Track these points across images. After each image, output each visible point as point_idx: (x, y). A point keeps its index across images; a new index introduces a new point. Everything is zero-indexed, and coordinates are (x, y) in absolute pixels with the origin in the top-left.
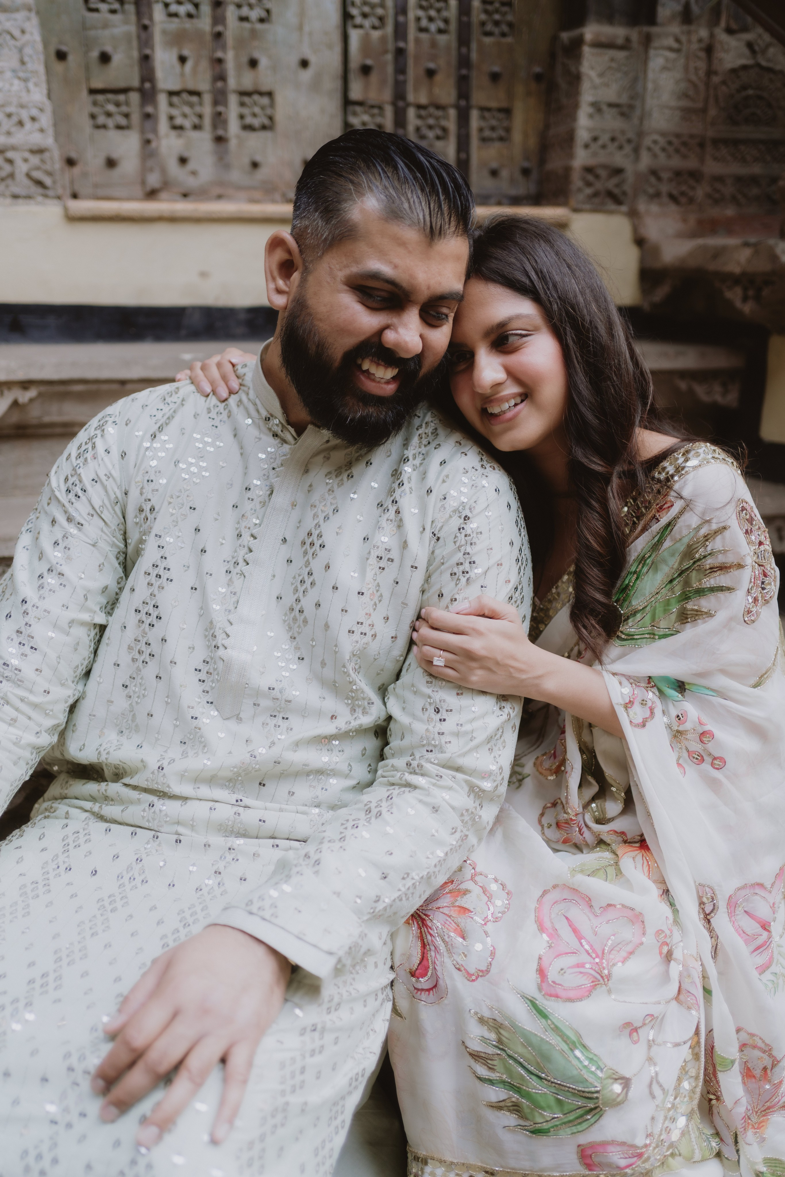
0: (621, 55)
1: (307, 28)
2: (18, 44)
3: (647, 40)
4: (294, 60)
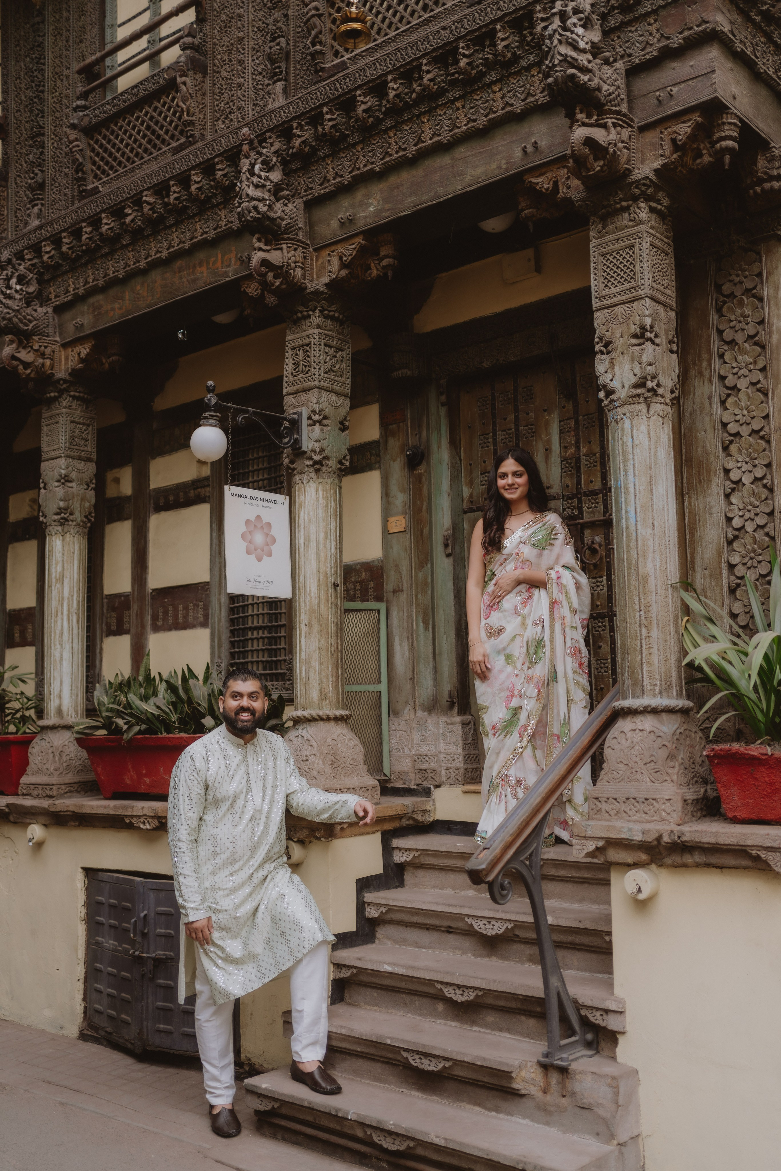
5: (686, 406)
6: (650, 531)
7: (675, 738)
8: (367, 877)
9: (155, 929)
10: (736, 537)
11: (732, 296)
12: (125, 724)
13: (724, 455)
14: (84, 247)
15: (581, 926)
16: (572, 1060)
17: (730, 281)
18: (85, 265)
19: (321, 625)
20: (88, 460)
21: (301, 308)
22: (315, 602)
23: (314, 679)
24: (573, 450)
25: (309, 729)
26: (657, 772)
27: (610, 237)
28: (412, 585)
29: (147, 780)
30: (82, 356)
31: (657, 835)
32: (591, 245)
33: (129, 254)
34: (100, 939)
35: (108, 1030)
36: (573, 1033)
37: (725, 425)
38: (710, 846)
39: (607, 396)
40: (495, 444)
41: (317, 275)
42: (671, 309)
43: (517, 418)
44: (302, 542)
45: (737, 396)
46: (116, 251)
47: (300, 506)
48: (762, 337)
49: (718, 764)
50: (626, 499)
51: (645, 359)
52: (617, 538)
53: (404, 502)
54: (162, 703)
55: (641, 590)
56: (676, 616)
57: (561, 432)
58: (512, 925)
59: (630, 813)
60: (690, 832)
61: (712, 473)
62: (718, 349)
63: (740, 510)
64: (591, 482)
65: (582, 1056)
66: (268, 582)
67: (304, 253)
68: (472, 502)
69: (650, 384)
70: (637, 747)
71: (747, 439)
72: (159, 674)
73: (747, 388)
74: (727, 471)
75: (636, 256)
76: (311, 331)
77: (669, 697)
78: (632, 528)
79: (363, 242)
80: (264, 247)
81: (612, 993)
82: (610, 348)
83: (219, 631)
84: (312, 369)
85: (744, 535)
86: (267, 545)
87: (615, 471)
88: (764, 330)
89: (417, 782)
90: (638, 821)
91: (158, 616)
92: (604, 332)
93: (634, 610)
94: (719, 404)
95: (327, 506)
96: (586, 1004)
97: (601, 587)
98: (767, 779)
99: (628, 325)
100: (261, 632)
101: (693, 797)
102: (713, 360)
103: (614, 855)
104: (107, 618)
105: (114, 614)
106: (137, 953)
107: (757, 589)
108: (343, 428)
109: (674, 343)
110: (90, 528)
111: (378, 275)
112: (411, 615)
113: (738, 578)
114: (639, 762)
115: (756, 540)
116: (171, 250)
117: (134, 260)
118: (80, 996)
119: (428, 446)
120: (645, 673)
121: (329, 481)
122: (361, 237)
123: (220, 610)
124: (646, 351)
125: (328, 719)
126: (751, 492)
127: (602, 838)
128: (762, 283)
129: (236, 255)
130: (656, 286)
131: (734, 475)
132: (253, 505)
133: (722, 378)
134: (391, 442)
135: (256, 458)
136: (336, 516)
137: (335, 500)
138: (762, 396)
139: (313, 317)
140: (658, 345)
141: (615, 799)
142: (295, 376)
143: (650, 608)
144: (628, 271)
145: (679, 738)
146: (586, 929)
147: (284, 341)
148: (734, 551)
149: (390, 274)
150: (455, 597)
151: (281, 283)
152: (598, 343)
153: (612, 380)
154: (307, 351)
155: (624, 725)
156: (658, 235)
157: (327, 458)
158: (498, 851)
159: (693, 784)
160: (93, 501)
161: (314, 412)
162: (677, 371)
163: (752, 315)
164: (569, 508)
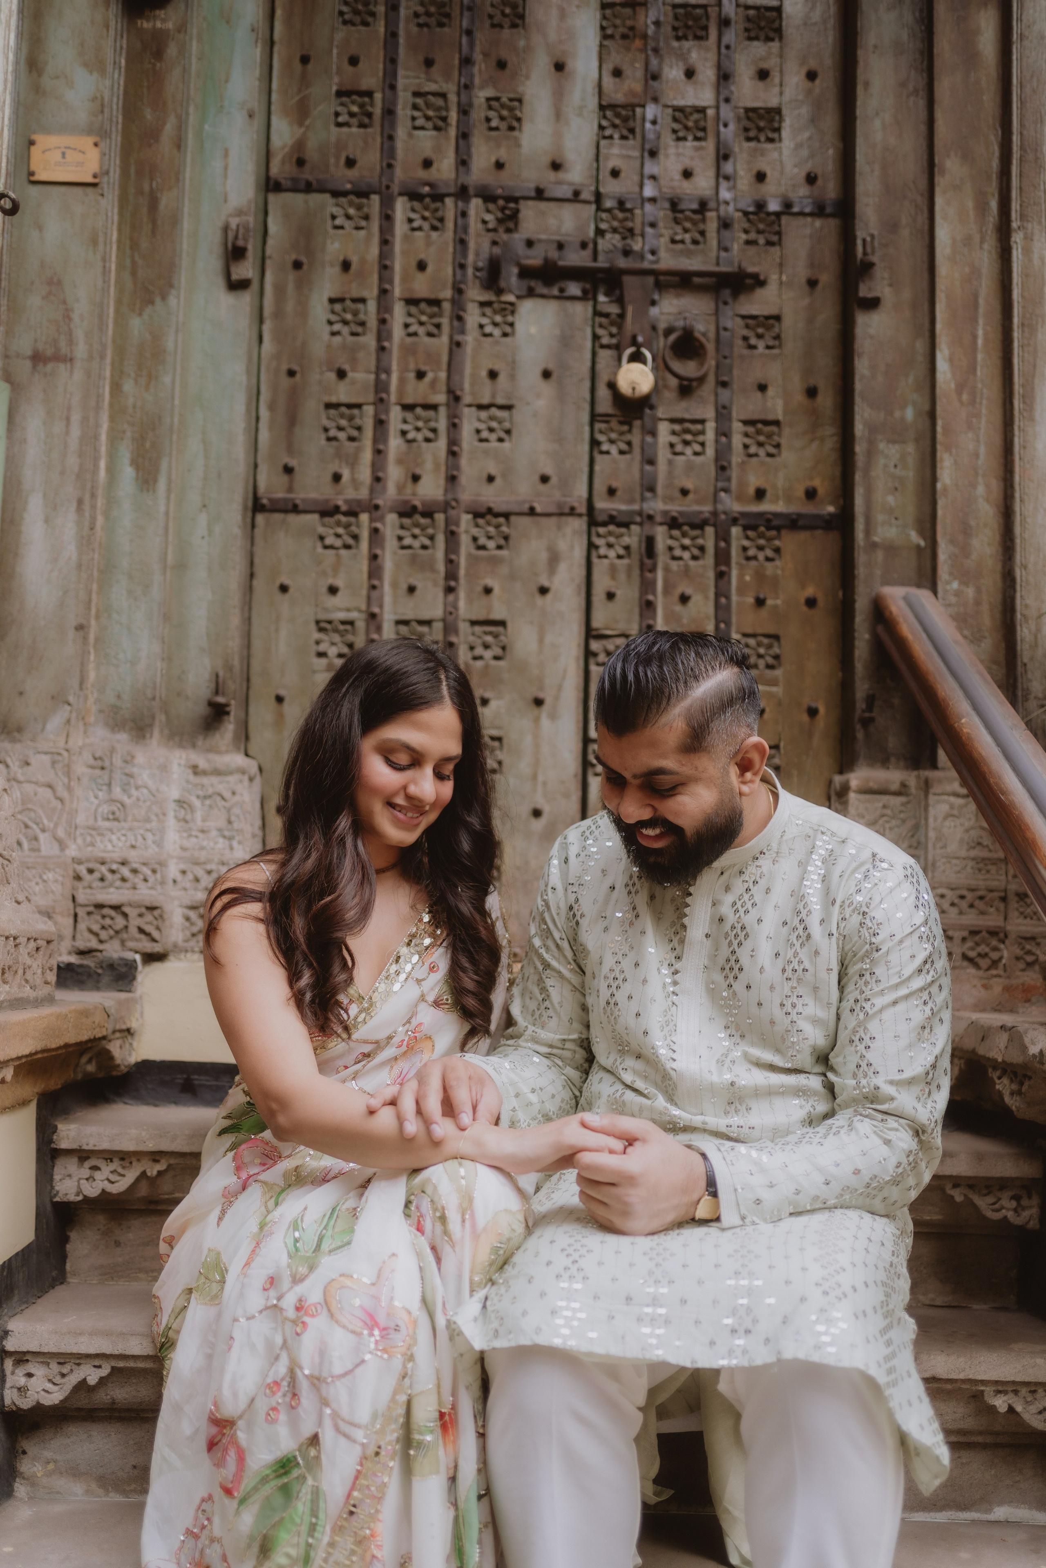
0: (897, 801)
1: (540, 778)
2: (227, 805)
3: (926, 786)
4: (525, 810)
24: (638, 87)
28: (104, 346)
40: (392, 21)
53: (96, 99)
57: (605, 34)
64: (687, 175)
68: (301, 162)
89: (81, 944)
97: (697, 448)
112: (96, 437)
164: (615, 230)
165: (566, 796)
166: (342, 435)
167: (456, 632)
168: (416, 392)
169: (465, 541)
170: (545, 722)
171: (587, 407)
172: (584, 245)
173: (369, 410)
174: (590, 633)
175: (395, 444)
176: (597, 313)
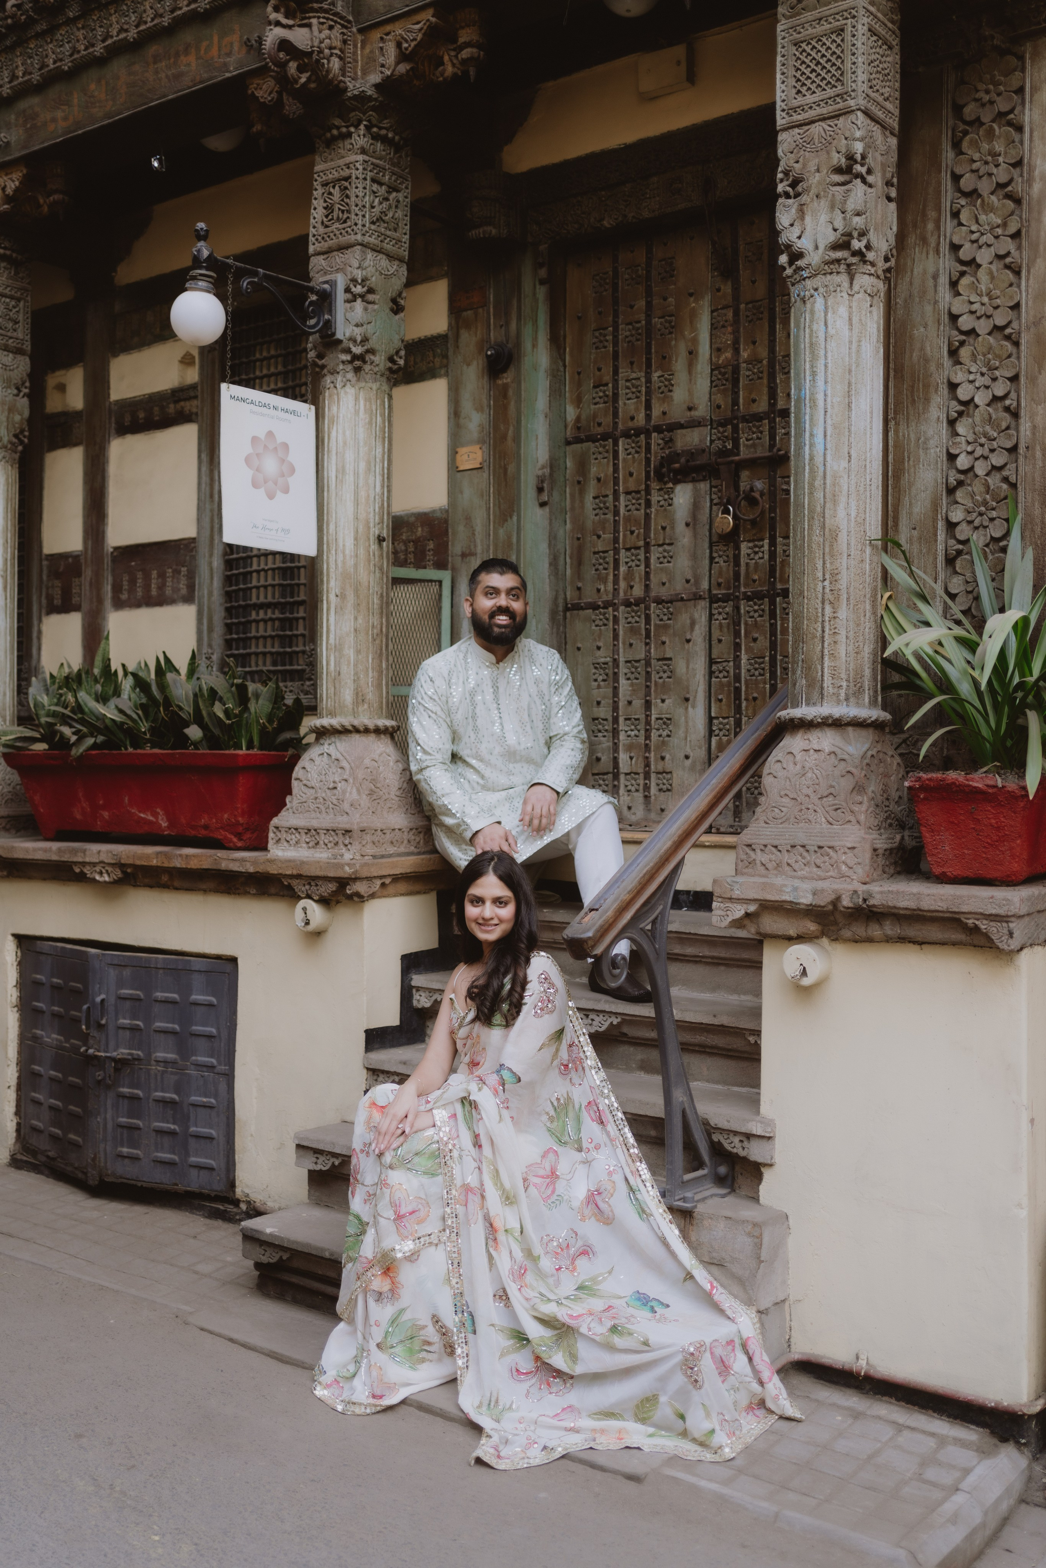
1: (689, 739)
4: (682, 755)
5: (898, 290)
6: (844, 464)
7: (866, 761)
8: (416, 953)
9: (117, 1019)
10: (960, 483)
11: (977, 122)
12: (74, 733)
13: (950, 363)
14: (9, 21)
15: (716, 1022)
16: (698, 1201)
17: (976, 100)
18: (11, 49)
19: (358, 597)
20: (18, 351)
21: (337, 122)
22: (351, 562)
23: (348, 673)
24: (728, 355)
25: (338, 744)
26: (836, 810)
27: (809, 16)
28: (489, 546)
29: (106, 814)
30: (9, 191)
31: (833, 897)
32: (780, 28)
33: (77, 33)
34: (39, 1032)
35: (50, 1154)
36: (700, 1165)
37: (954, 318)
38: (908, 912)
39: (791, 263)
40: (615, 343)
41: (362, 70)
42: (892, 133)
43: (649, 305)
44: (333, 475)
45: (975, 275)
46: (58, 27)
47: (332, 421)
48: (1018, 187)
49: (925, 799)
50: (812, 416)
51: (850, 206)
52: (796, 474)
53: (481, 425)
54: (127, 706)
55: (827, 550)
56: (875, 590)
57: (713, 327)
58: (619, 1020)
59: (796, 866)
60: (881, 893)
61: (932, 390)
62: (952, 203)
63: (969, 443)
64: (754, 401)
65: (712, 1196)
66: (283, 530)
67: (343, 33)
68: (579, 428)
69: (856, 244)
70: (809, 775)
71: (985, 340)
72: (123, 666)
73: (991, 263)
74: (953, 387)
75: (847, 46)
76: (352, 158)
77: (858, 705)
78: (819, 460)
79: (433, 20)
80: (284, 21)
81: (758, 1112)
82: (799, 188)
83: (209, 608)
84: (353, 217)
85: (972, 481)
86: (283, 475)
87: (797, 375)
88: (1022, 175)
90: (806, 878)
91: (121, 586)
92: (791, 163)
93: (815, 579)
94: (947, 286)
95: (370, 423)
96: (720, 1126)
97: (761, 555)
98: (993, 821)
99: (828, 153)
100: (269, 611)
101: (886, 846)
102: (943, 220)
103: (771, 924)
104: (47, 588)
105: (58, 583)
106: (91, 1051)
107: (986, 558)
108: (397, 308)
109: (892, 185)
110: (22, 452)
111: (455, 75)
113: (960, 542)
114: (812, 795)
115: (988, 487)
116: (142, 27)
117: (85, 42)
118: (10, 1108)
119: (518, 344)
120: (826, 670)
121: (375, 386)
122: (431, 11)
123: (212, 578)
124: (853, 194)
125: (367, 731)
126: (987, 417)
127: (755, 900)
128: (1023, 103)
129: (241, 37)
130: (873, 95)
131: (963, 393)
132: (263, 415)
133: (955, 248)
134: (465, 335)
135: (265, 358)
136: (384, 438)
137: (383, 415)
138: (1011, 275)
139: (355, 136)
140: (870, 186)
141: (776, 847)
142: (327, 226)
143: (839, 577)
144: (833, 70)
145: (870, 763)
146: (722, 1026)
147: (313, 173)
148: (957, 503)
149: (472, 72)
150: (550, 564)
151: (309, 80)
152: (782, 181)
153: (799, 237)
154: (346, 188)
155: (793, 743)
156: (879, 15)
157: (371, 351)
158: (610, 913)
159: (885, 828)
160: (26, 413)
161: (354, 281)
162: (895, 228)
163: (1006, 153)
164: (719, 439)
165: (700, 748)
166: (601, 567)
167: (650, 666)
168: (632, 540)
169: (653, 616)
170: (690, 709)
171: (707, 540)
172: (703, 451)
173: (611, 553)
174: (711, 662)
175: (623, 569)
176: (711, 487)
